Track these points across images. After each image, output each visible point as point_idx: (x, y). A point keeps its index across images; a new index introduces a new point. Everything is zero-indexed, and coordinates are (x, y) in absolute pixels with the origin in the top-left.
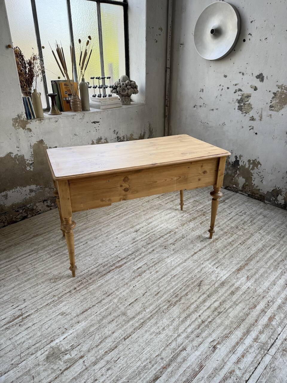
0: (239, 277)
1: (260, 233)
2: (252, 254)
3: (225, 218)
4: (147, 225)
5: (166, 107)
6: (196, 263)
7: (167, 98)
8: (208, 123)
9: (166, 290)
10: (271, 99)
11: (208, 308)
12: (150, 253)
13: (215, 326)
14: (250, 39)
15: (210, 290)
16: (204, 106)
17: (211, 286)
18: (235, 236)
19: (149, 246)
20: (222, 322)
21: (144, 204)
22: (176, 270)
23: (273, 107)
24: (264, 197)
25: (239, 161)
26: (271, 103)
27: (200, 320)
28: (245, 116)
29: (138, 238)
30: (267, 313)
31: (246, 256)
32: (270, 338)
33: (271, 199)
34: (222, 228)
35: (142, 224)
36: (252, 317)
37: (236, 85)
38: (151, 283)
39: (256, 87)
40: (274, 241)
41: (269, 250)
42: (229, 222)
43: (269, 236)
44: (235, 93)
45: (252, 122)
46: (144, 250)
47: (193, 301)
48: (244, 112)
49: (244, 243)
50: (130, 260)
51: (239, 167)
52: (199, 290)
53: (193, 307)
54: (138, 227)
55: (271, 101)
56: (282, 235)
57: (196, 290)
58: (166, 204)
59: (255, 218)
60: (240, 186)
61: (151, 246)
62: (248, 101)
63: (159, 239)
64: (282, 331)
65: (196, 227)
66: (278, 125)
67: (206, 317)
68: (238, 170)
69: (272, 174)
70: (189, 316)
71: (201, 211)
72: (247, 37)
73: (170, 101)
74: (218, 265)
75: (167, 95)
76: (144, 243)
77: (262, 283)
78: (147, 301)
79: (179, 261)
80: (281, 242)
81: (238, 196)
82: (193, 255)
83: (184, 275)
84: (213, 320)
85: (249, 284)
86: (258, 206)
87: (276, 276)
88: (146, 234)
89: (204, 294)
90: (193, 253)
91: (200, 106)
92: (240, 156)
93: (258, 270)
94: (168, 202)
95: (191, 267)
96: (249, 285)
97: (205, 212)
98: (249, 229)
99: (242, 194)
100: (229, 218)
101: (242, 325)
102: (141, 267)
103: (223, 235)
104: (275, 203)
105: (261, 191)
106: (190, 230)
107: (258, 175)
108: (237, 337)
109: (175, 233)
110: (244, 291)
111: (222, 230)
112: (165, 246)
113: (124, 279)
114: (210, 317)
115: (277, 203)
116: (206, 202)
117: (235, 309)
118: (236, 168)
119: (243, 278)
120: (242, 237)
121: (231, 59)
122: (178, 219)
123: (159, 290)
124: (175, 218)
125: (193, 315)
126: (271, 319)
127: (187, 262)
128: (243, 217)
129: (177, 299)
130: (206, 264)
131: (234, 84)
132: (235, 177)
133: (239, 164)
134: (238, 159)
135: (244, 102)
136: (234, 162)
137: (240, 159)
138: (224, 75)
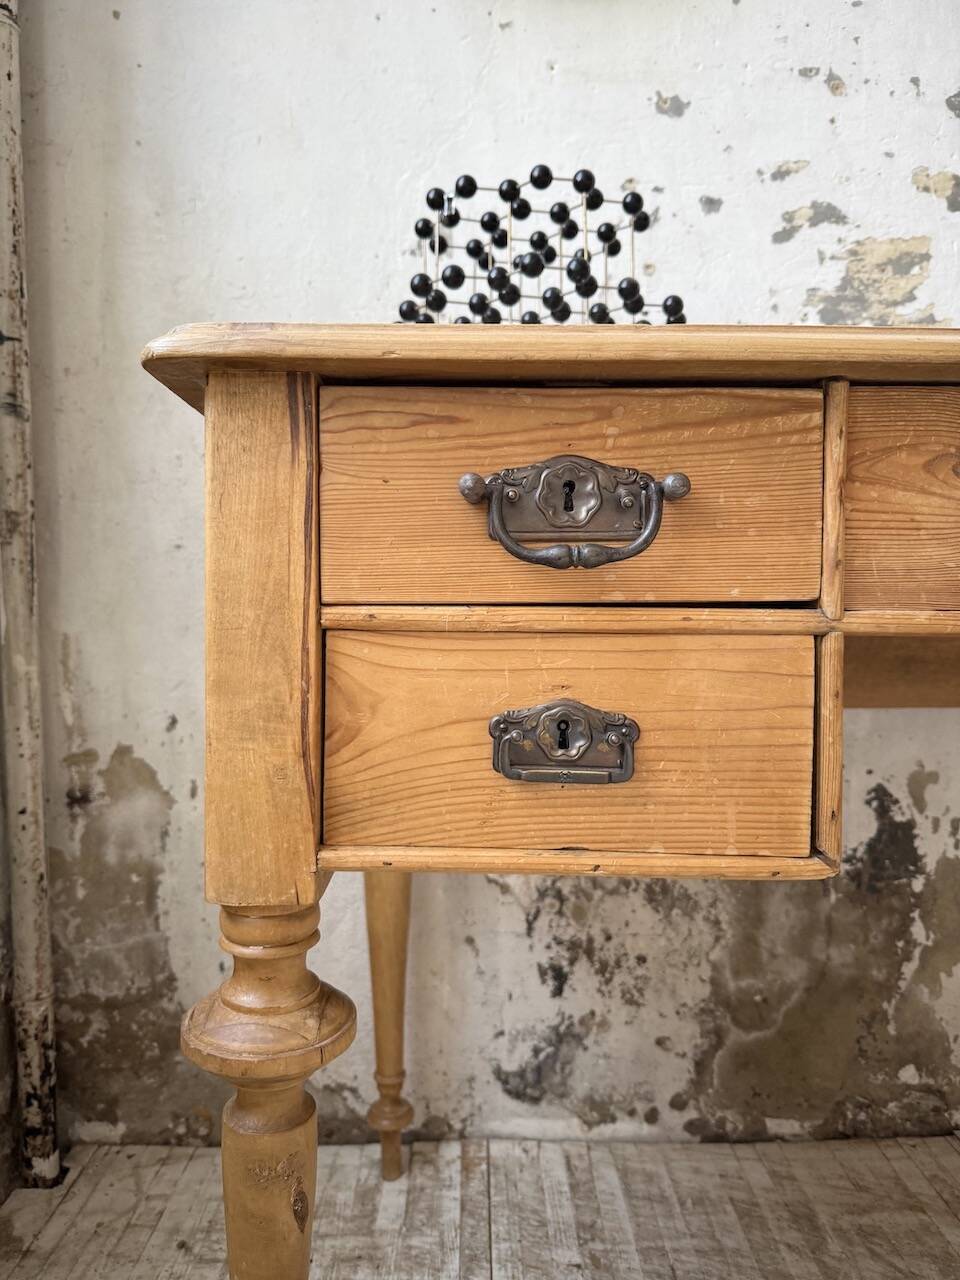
25: (910, 825)
37: (780, 175)
39: (957, 182)
44: (782, 237)
51: (918, 885)
68: (916, 914)
92: (919, 782)
118: (895, 902)
131: (764, 169)
132: (902, 984)
133: (920, 852)
134: (900, 808)
135: (876, 310)
136: (871, 846)
137: (915, 811)
138: (659, 94)
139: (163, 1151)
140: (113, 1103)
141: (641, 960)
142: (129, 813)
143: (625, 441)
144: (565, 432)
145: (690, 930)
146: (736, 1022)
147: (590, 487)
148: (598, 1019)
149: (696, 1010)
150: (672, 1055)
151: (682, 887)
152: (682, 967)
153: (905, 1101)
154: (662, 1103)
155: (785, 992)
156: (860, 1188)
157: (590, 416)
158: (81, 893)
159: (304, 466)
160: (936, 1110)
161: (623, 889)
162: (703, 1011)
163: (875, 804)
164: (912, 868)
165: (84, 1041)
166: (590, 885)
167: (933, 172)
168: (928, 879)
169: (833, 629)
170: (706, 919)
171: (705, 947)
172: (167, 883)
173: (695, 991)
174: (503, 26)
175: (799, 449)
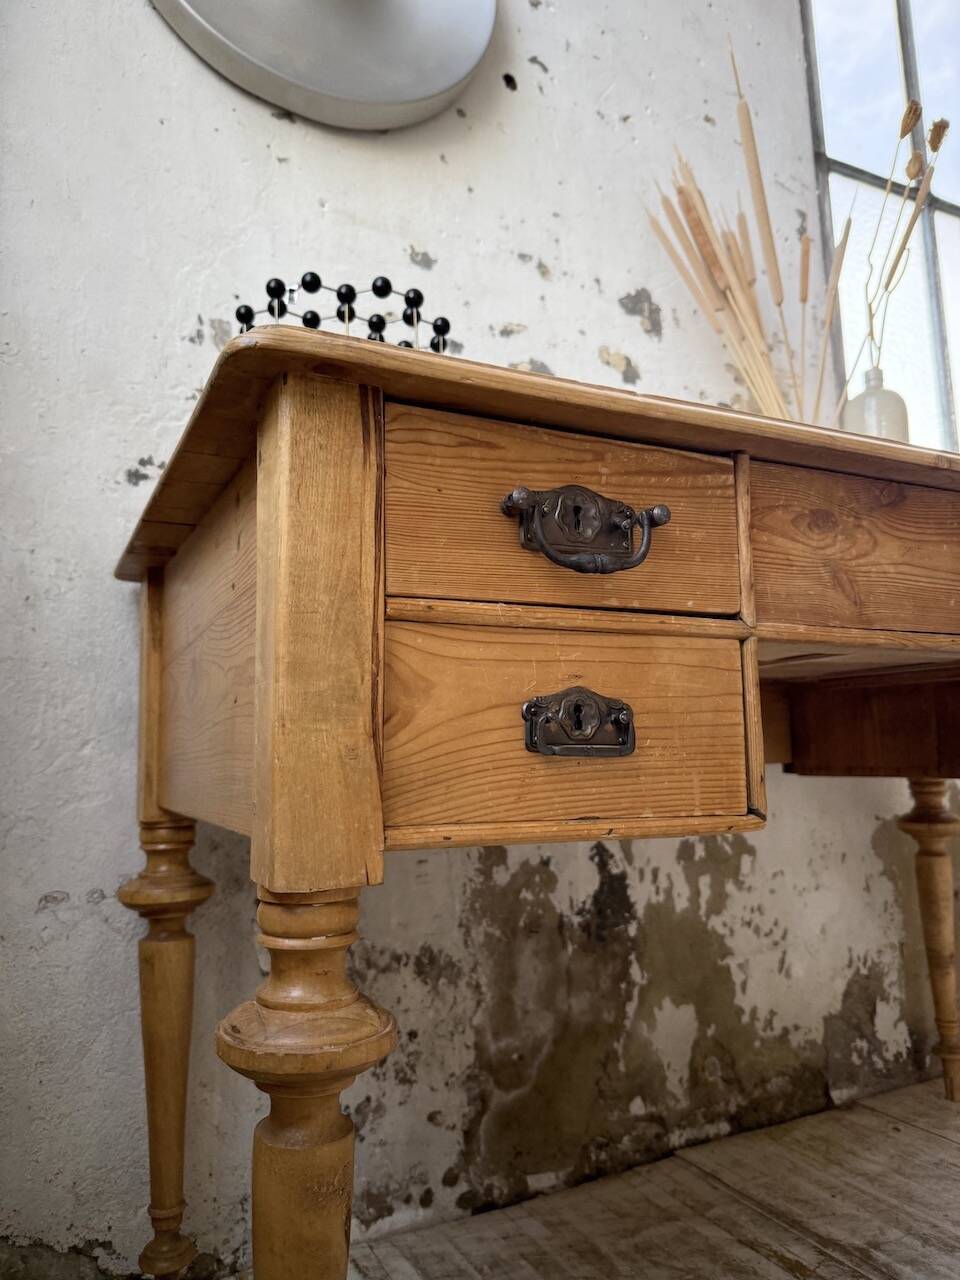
14: (541, 89)
25: (623, 877)
33: (855, 1058)
37: (506, 332)
39: (628, 362)
51: (632, 930)
60: (676, 1079)
68: (632, 957)
69: (817, 888)
72: (527, 74)
92: (628, 841)
104: (875, 1071)
105: (796, 1039)
107: (757, 931)
115: (880, 1064)
118: (616, 947)
121: (443, 158)
131: (494, 325)
132: (628, 1023)
133: (632, 900)
134: (615, 862)
136: (597, 898)
137: (626, 863)
138: (412, 248)
141: (413, 1035)
143: (614, 480)
144: (573, 467)
145: (455, 998)
146: (499, 1084)
147: (593, 512)
148: (373, 1104)
149: (464, 1078)
150: (443, 1129)
151: (447, 956)
152: (449, 1036)
153: (634, 1133)
154: (435, 1183)
155: (536, 1049)
156: (623, 1216)
157: (589, 457)
159: (374, 468)
160: (658, 1137)
161: (395, 965)
162: (469, 1077)
163: (597, 859)
164: (627, 915)
166: (364, 965)
167: (612, 351)
168: (639, 924)
169: (752, 635)
170: (469, 985)
171: (469, 1014)
173: (461, 1059)
174: (281, 160)
175: (722, 500)
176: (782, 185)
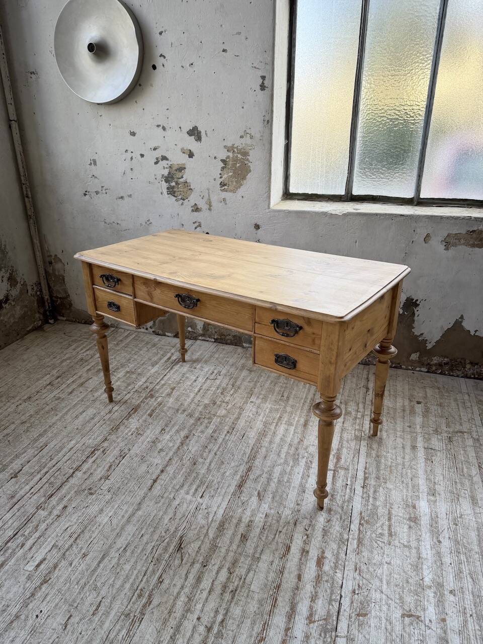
0: (246, 499)
1: (252, 402)
2: (252, 444)
3: (190, 392)
4: (36, 453)
5: (26, 199)
6: (162, 501)
7: (23, 182)
8: (119, 222)
9: (114, 592)
10: (220, 172)
11: (210, 592)
12: (59, 516)
13: (235, 626)
14: (163, 65)
15: (202, 551)
16: (104, 191)
17: (202, 541)
18: (216, 420)
19: (54, 500)
20: (244, 611)
21: (20, 407)
22: (125, 534)
23: (225, 185)
24: (239, 337)
26: (221, 178)
27: (202, 629)
28: (182, 204)
29: (23, 490)
30: (310, 553)
31: (245, 453)
32: (330, 601)
34: (190, 411)
35: (25, 454)
36: (290, 573)
37: (155, 149)
38: (77, 588)
39: (190, 150)
40: (277, 410)
41: (275, 428)
42: (198, 398)
43: (267, 404)
44: (156, 163)
45: (195, 213)
46: (42, 513)
47: (176, 591)
48: (180, 197)
49: (233, 429)
50: (14, 553)
52: (182, 560)
53: (180, 604)
54: (16, 465)
55: (220, 174)
56: (286, 395)
57: (177, 562)
58: (71, 393)
59: (236, 379)
61: (56, 499)
62: (182, 177)
63: (72, 476)
64: (343, 578)
65: (142, 425)
66: (240, 215)
67: (212, 615)
70: (177, 629)
71: (144, 389)
72: (159, 62)
73: (32, 187)
74: (203, 490)
75: (22, 174)
76: (39, 497)
77: (285, 496)
78: (77, 638)
79: (127, 511)
80: (289, 409)
81: (200, 346)
82: (152, 486)
83: (145, 539)
84: (226, 613)
85: (265, 507)
86: (236, 355)
87: (301, 474)
88: (39, 476)
89: (193, 563)
90: (150, 482)
91: (97, 193)
93: (270, 473)
94: (74, 390)
95: (154, 514)
96: (266, 509)
97: (152, 390)
98: (234, 400)
99: (205, 340)
100: (197, 390)
101: (280, 599)
102: (45, 559)
103: (194, 425)
106: (132, 434)
108: (278, 630)
109: (103, 451)
110: (261, 524)
111: (191, 415)
112: (90, 489)
113: (8, 606)
114: (220, 611)
116: (149, 370)
117: (257, 570)
119: (253, 498)
120: (228, 419)
121: (136, 102)
122: (104, 420)
123: (100, 598)
124: (96, 420)
125: (186, 623)
126: (320, 562)
127: (144, 506)
128: (218, 382)
129: (144, 600)
130: (180, 496)
131: (152, 148)
135: (176, 180)
138: (130, 131)
139: (70, 322)
140: (63, 314)
142: (58, 266)
158: (53, 279)
165: (57, 303)
167: (185, 149)
172: (66, 279)
174: (100, 116)
176: (255, 67)
